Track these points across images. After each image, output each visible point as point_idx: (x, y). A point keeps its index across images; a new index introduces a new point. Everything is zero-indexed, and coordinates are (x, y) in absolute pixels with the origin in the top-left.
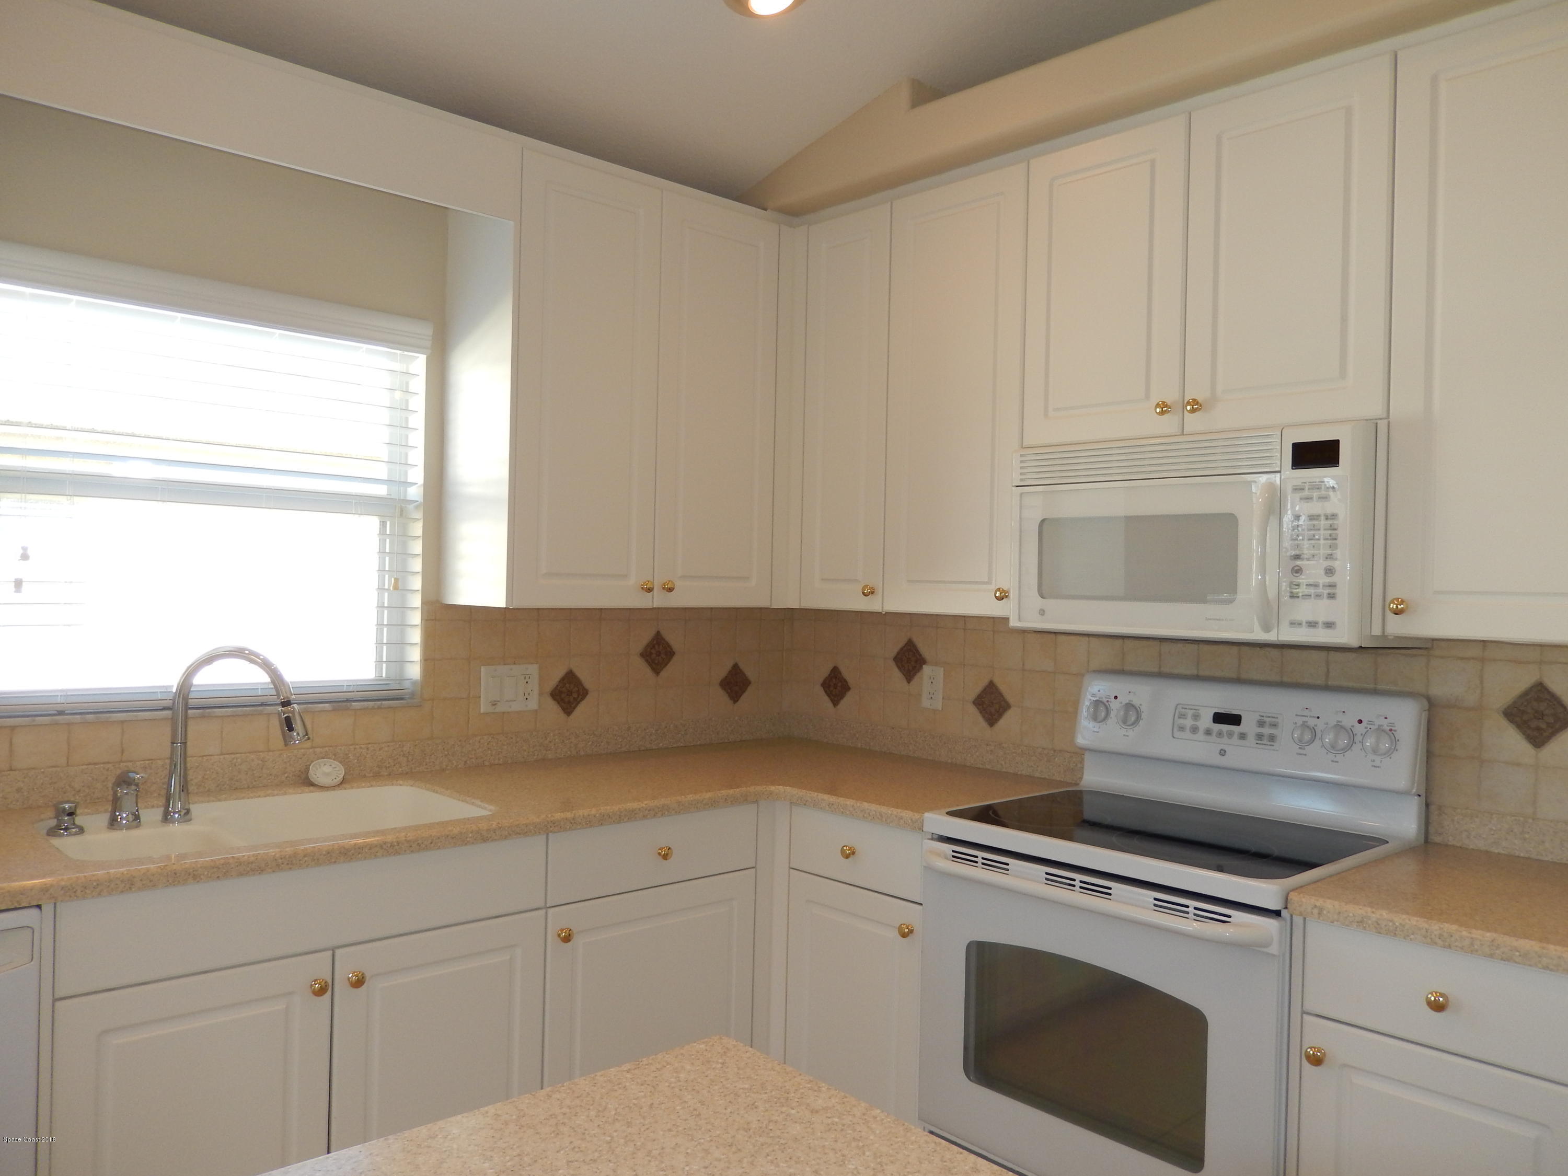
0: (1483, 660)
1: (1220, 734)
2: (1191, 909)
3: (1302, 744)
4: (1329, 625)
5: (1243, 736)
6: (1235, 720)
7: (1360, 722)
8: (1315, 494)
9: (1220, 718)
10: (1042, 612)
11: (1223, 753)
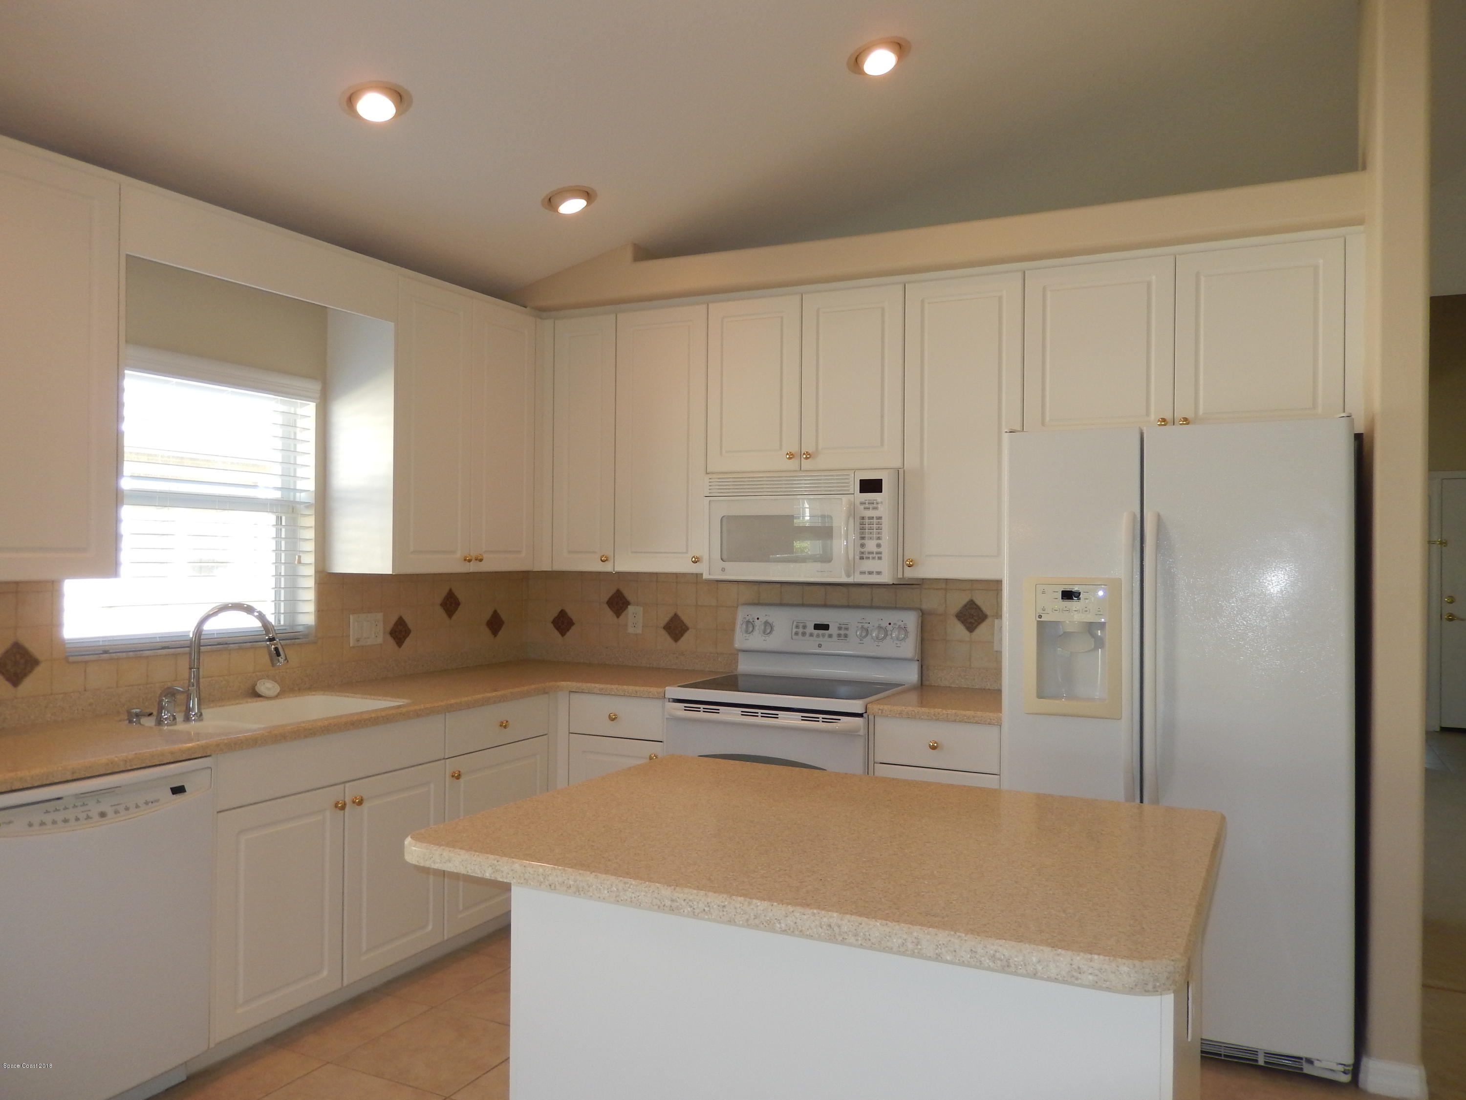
0: (946, 589)
1: (818, 636)
2: (820, 719)
3: (862, 638)
4: (879, 573)
5: (830, 636)
6: (826, 627)
7: (890, 624)
8: (871, 506)
9: (817, 627)
10: (723, 570)
11: (820, 646)
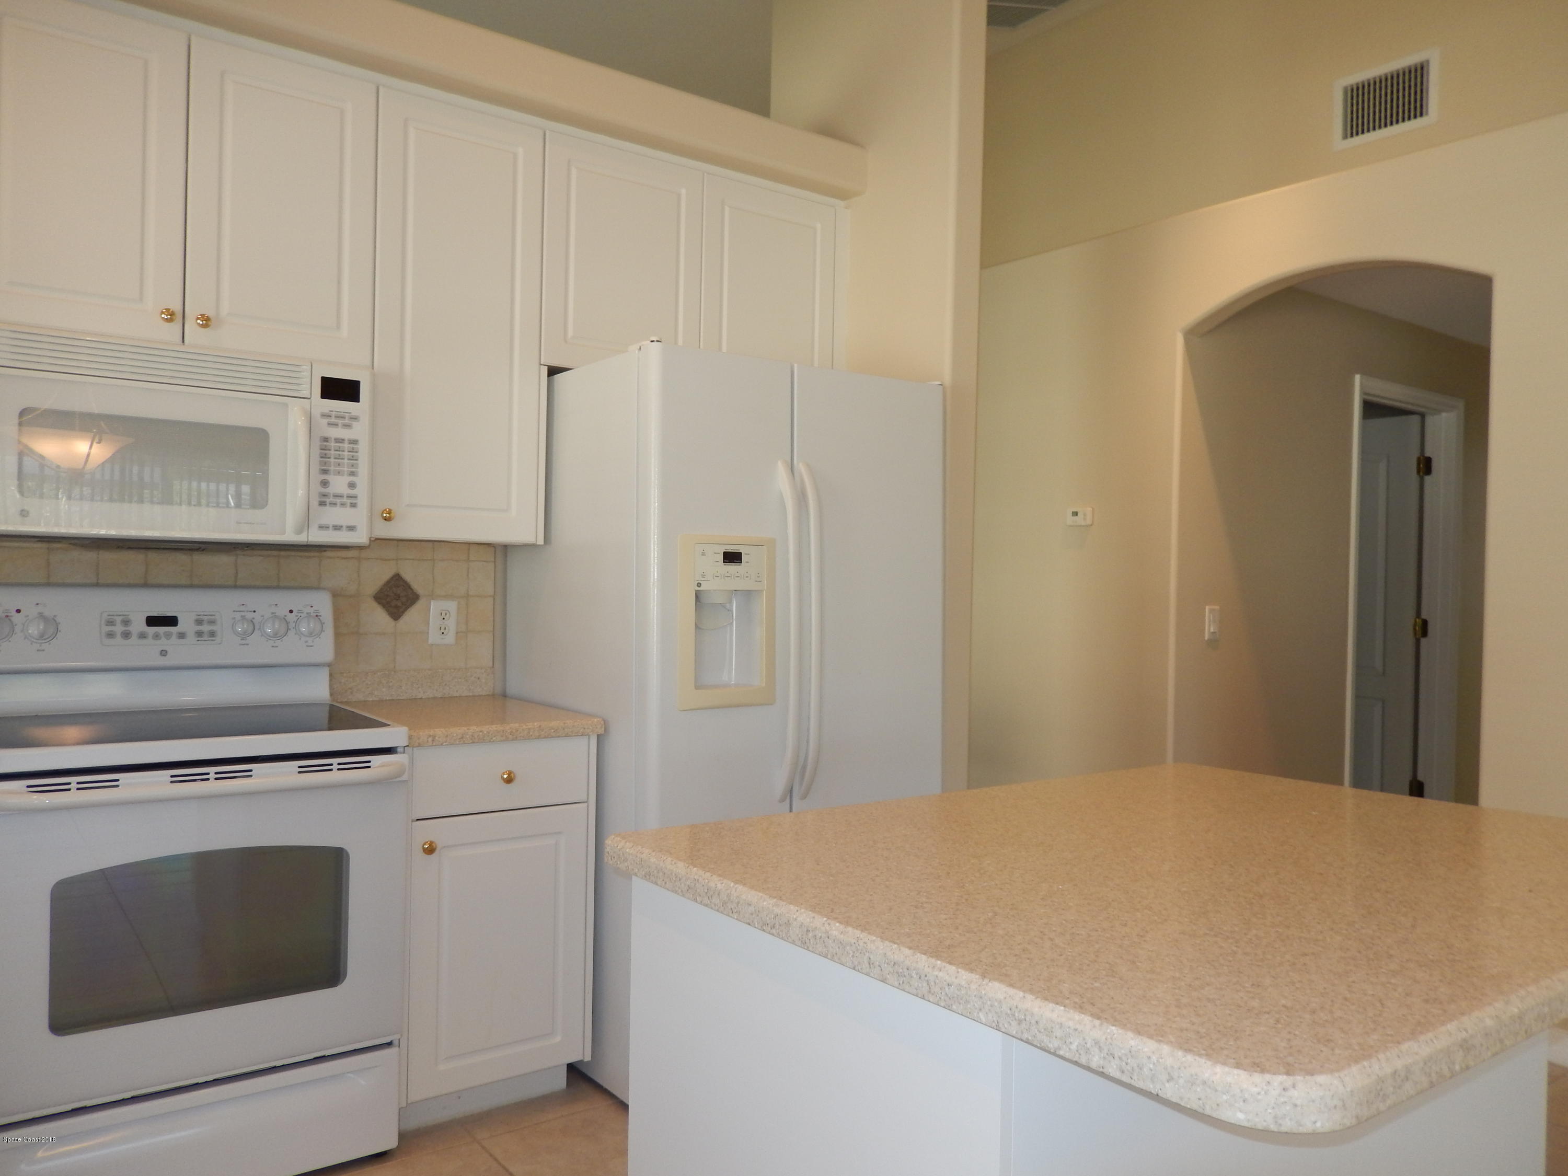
0: (359, 559)
1: (157, 636)
2: (335, 767)
3: (244, 636)
4: (351, 528)
5: (182, 636)
6: (171, 621)
7: (291, 611)
8: (340, 422)
9: (153, 621)
10: (24, 513)
11: (164, 653)
